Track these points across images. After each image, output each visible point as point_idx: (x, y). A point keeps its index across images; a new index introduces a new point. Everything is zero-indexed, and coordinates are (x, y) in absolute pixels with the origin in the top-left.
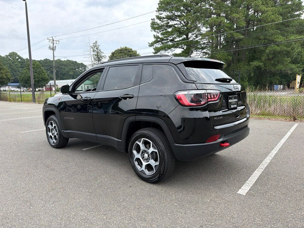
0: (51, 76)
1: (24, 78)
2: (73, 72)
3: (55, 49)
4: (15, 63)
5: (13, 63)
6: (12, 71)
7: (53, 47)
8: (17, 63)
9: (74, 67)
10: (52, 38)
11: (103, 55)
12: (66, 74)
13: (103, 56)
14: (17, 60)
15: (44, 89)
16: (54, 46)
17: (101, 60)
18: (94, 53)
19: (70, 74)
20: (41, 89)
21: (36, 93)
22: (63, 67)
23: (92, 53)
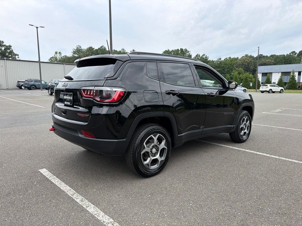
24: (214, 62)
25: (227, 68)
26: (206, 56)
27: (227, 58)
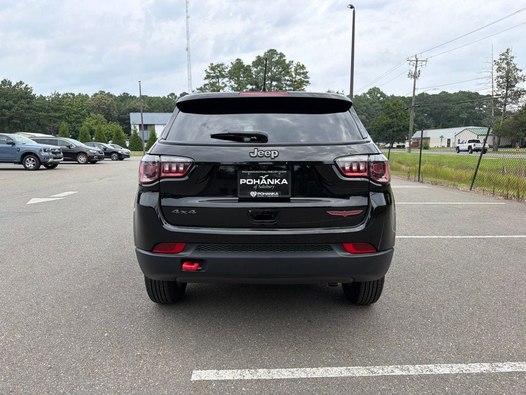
0: (426, 122)
1: (378, 127)
2: (469, 113)
3: (419, 76)
4: (375, 105)
5: (371, 104)
6: (369, 117)
7: (415, 73)
8: (377, 104)
9: (471, 104)
10: (416, 56)
11: (520, 74)
12: (453, 117)
13: (521, 78)
14: (379, 98)
15: (407, 144)
16: (418, 70)
17: (514, 86)
18: (500, 73)
19: (462, 118)
20: (401, 144)
21: (392, 151)
22: (451, 105)
23: (496, 74)
24: (45, 98)
25: (75, 113)
26: (27, 85)
27: (67, 94)
